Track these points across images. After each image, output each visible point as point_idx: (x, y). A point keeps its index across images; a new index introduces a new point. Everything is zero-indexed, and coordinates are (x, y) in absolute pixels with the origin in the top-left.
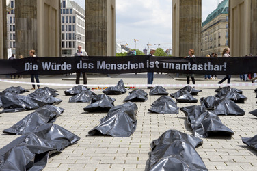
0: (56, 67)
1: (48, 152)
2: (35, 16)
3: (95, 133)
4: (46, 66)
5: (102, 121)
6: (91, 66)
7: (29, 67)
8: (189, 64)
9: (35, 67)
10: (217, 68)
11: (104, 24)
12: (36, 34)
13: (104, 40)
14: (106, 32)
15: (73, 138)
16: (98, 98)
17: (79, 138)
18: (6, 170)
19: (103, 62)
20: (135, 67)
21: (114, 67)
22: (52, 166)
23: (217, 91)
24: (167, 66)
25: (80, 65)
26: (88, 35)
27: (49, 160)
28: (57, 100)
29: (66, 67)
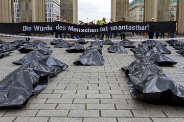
0: (43, 29)
1: (48, 75)
2: (30, 1)
3: (78, 63)
4: (36, 28)
5: (80, 56)
6: (64, 28)
7: (25, 28)
8: (127, 26)
9: (30, 29)
10: (143, 28)
11: (72, 5)
12: (31, 11)
13: (71, 15)
14: (72, 10)
15: (63, 66)
16: (73, 45)
17: (68, 67)
18: (16, 87)
19: (73, 27)
20: (92, 31)
21: (79, 30)
22: (52, 85)
23: (143, 43)
24: (113, 28)
25: (58, 27)
26: (62, 12)
27: (49, 81)
28: (47, 46)
29: (49, 28)
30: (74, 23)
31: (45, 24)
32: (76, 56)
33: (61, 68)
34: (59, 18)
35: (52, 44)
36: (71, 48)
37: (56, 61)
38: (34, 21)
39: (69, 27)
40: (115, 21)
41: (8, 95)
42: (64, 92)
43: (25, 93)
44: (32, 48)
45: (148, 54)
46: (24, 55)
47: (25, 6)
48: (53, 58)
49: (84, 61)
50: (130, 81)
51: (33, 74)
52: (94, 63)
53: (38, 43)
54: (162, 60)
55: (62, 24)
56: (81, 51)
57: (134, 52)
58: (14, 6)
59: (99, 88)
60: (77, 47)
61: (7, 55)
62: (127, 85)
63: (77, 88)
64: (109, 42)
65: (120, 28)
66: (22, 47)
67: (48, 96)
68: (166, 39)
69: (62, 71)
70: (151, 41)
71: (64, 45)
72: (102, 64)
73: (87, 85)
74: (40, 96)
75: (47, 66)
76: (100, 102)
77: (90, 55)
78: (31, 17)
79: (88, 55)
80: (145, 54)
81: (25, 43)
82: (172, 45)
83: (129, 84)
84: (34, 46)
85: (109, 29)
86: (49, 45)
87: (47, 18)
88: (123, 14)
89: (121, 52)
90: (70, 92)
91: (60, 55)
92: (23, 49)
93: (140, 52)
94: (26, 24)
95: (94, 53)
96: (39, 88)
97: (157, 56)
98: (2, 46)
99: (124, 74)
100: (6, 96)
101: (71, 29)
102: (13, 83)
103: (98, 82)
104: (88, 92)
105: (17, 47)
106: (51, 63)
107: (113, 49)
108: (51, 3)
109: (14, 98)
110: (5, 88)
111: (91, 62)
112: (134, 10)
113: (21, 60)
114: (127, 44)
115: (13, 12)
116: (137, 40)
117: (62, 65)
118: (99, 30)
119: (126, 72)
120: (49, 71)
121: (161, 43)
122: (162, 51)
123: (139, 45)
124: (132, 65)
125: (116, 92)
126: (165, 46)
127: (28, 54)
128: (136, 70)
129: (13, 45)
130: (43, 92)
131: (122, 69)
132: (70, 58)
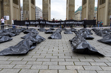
0: (34, 23)
2: (29, 10)
3: (50, 38)
4: (31, 23)
5: (51, 35)
6: (44, 23)
7: (26, 23)
8: (73, 22)
9: (28, 23)
10: (81, 23)
11: (48, 12)
12: (29, 15)
13: (48, 17)
14: (48, 15)
16: (48, 30)
17: (45, 39)
18: (23, 47)
19: (48, 22)
20: (57, 24)
21: (51, 23)
22: (38, 47)
23: (80, 29)
24: (67, 23)
25: (41, 22)
26: (43, 15)
27: (37, 45)
28: (36, 31)
29: (37, 23)
30: (49, 20)
31: (35, 21)
32: (49, 35)
33: (42, 40)
34: (42, 18)
35: (38, 30)
36: (47, 32)
37: (40, 37)
38: (30, 19)
39: (47, 22)
40: (68, 19)
41: (20, 50)
42: (44, 49)
43: (27, 49)
44: (29, 31)
45: (82, 34)
46: (25, 34)
47: (26, 13)
48: (39, 36)
49: (53, 37)
50: (72, 45)
51: (30, 41)
52: (57, 38)
53: (32, 29)
54: (87, 37)
55: (43, 21)
56: (52, 33)
57: (76, 34)
58: (21, 12)
59: (59, 48)
60: (50, 31)
61: (18, 35)
62: (71, 47)
63: (49, 48)
64: (65, 29)
65: (70, 23)
66: (25, 31)
67: (37, 51)
68: (92, 28)
69: (43, 41)
70: (84, 29)
71: (44, 30)
72: (61, 39)
73: (54, 47)
74: (33, 51)
75: (36, 39)
76: (58, 53)
77: (55, 35)
78: (29, 18)
79: (55, 34)
80: (80, 34)
81: (26, 29)
82: (94, 31)
83: (72, 46)
84: (30, 30)
85: (65, 23)
86: (37, 30)
87: (36, 18)
88: (72, 17)
89: (70, 33)
90: (46, 50)
91: (42, 34)
92: (25, 32)
93: (78, 33)
94: (26, 21)
95: (57, 34)
96: (33, 47)
97: (85, 35)
98: (16, 31)
99: (70, 43)
100: (19, 50)
101: (47, 23)
102: (22, 45)
103: (59, 46)
104: (53, 49)
105: (22, 31)
106: (38, 37)
107: (66, 32)
108: (38, 11)
109: (22, 51)
110: (18, 47)
111: (56, 38)
112: (77, 15)
113: (24, 37)
114: (73, 30)
115: (20, 15)
116: (78, 28)
117: (43, 39)
118: (60, 23)
119: (71, 41)
120: (37, 41)
121: (88, 30)
122: (89, 33)
123: (79, 31)
124: (74, 38)
125: (66, 49)
126: (91, 31)
127: (28, 34)
128: (75, 40)
129: (21, 30)
130: (35, 49)
131: (70, 40)
132: (46, 36)
